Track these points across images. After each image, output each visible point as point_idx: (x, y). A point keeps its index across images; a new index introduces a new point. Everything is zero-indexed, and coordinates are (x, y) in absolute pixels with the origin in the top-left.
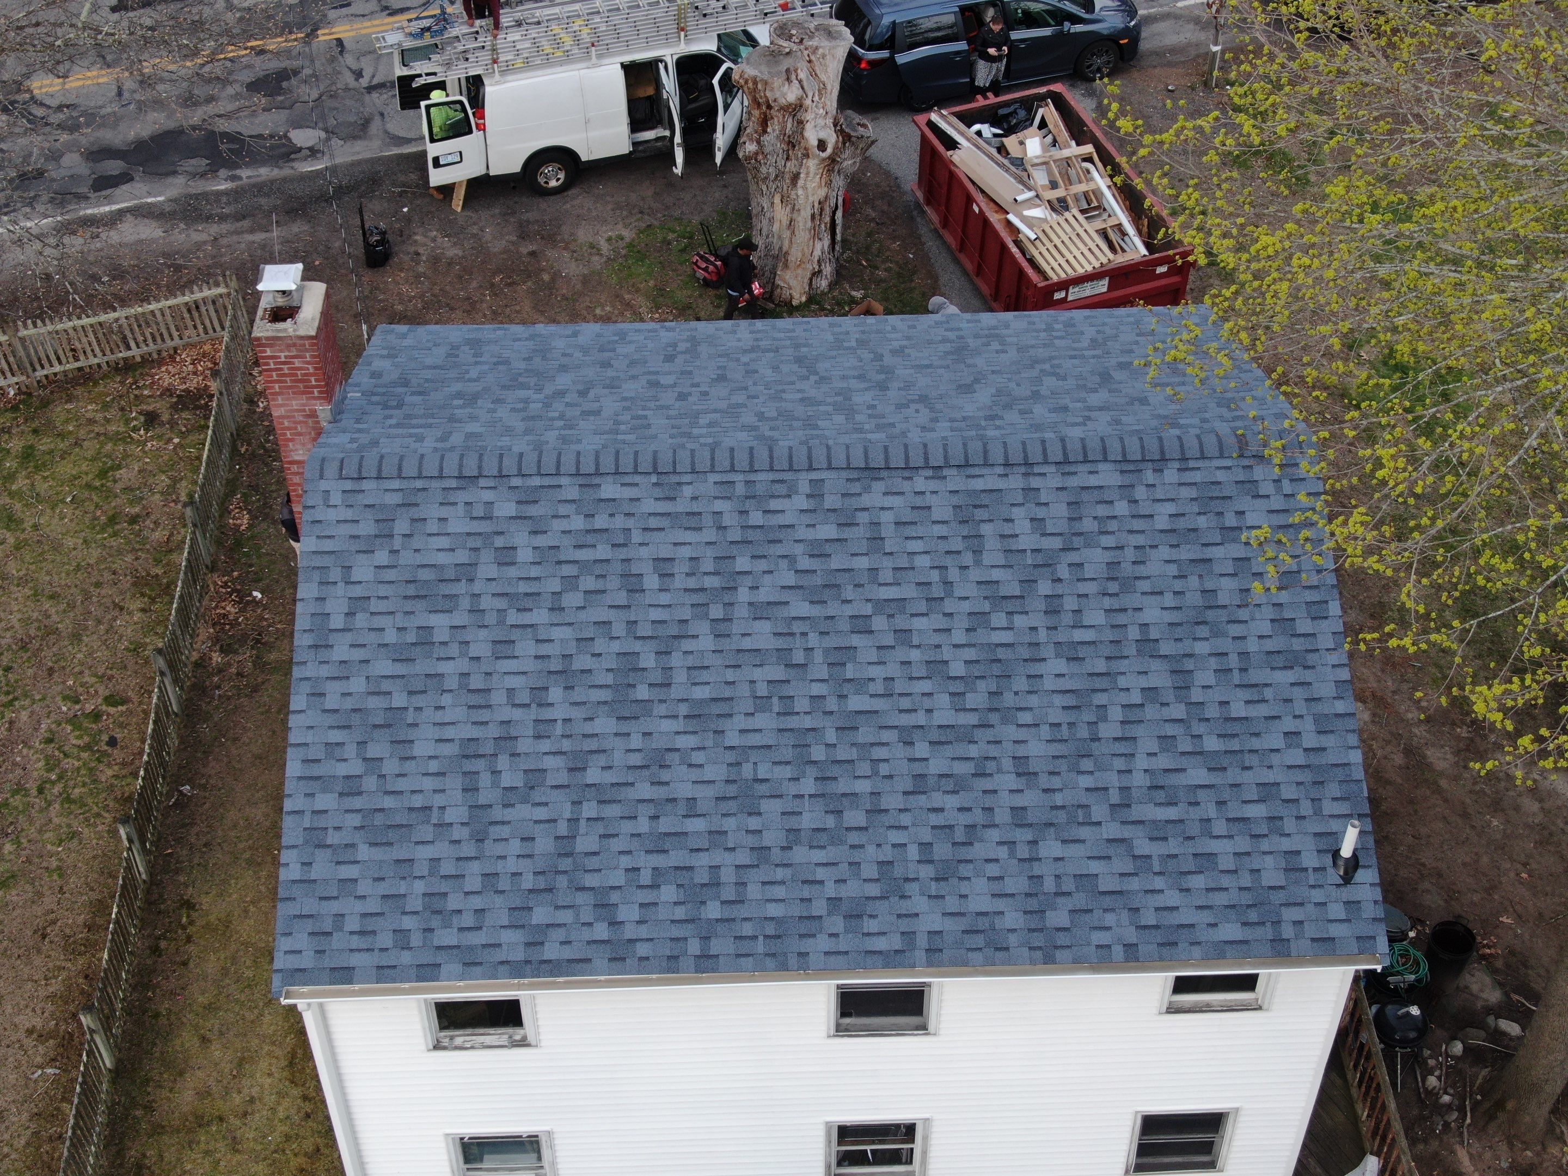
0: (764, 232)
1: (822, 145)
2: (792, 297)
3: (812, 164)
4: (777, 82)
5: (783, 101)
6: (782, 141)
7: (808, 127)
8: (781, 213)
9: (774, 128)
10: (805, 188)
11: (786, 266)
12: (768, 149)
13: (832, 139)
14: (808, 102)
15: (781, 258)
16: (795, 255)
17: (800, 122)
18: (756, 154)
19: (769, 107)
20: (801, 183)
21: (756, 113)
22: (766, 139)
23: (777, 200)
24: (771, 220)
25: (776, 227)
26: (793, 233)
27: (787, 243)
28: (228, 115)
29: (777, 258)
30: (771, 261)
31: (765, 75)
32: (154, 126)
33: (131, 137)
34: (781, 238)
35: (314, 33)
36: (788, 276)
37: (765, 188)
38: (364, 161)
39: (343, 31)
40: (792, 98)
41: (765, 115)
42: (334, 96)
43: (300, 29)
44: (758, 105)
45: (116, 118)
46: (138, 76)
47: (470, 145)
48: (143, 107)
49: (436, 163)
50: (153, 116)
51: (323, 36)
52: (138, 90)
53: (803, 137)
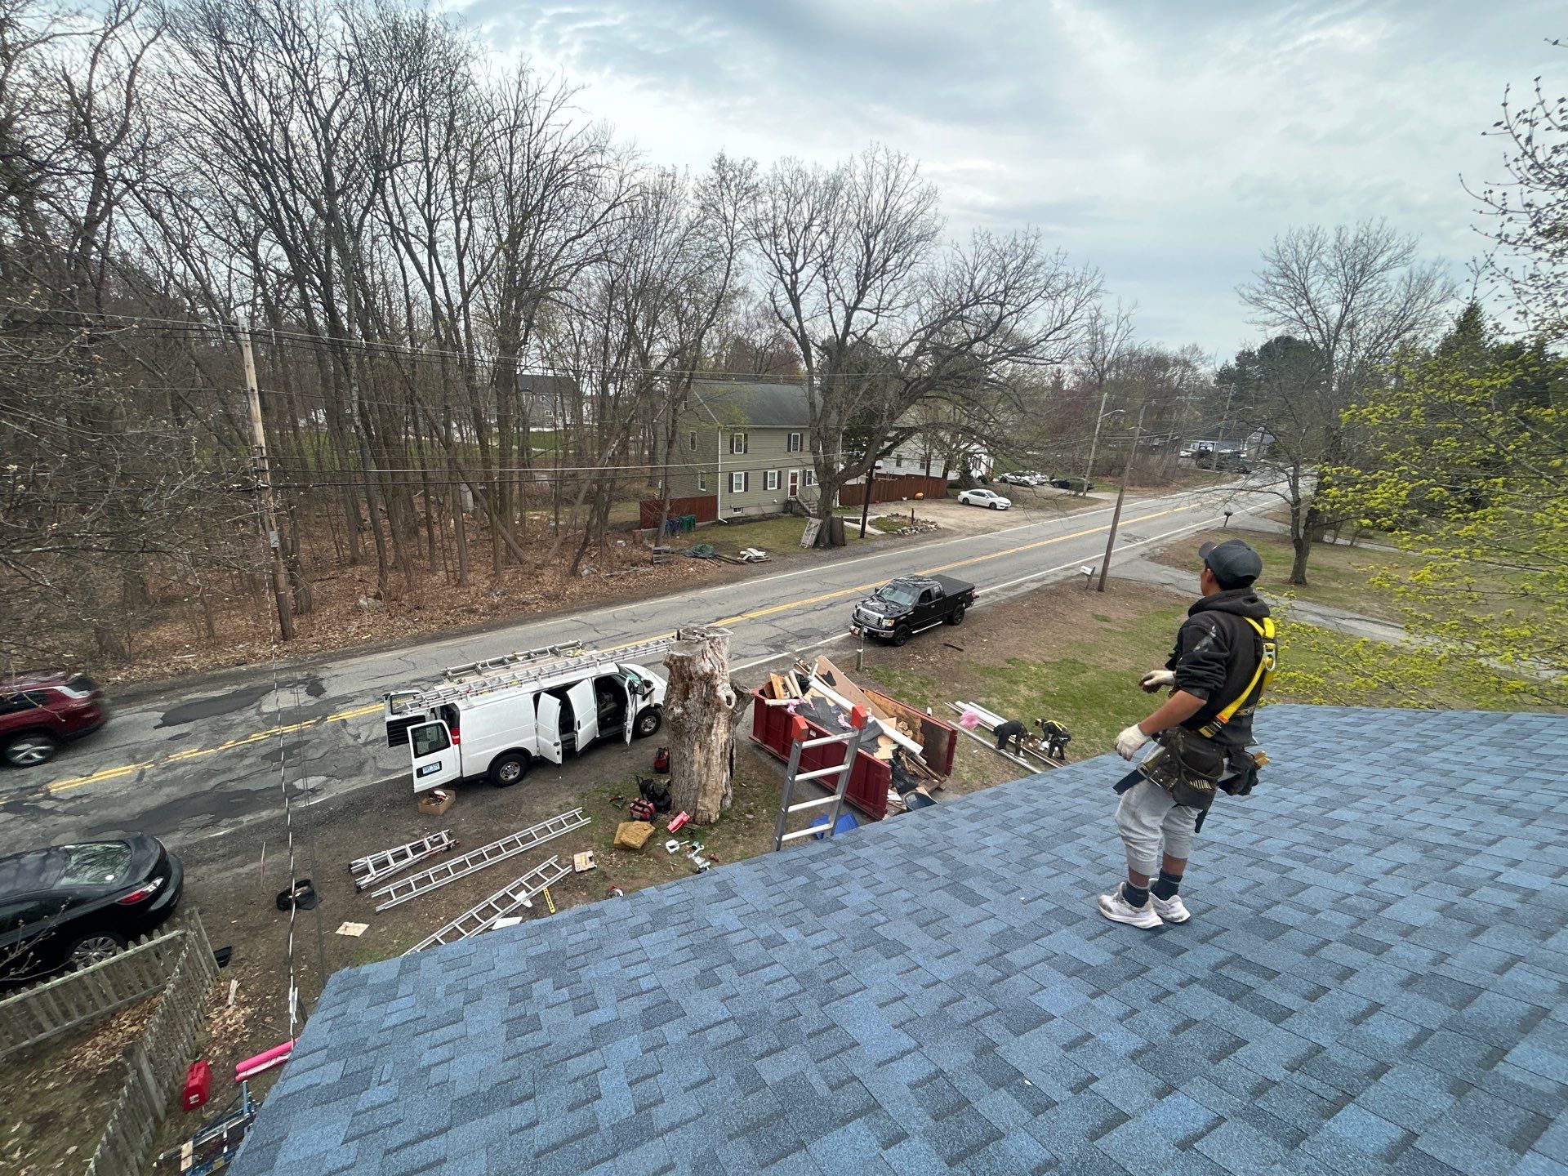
0: (686, 774)
1: (729, 699)
2: (710, 816)
3: (722, 717)
4: (698, 659)
5: (701, 673)
6: (701, 703)
7: (719, 688)
8: (699, 756)
9: (694, 695)
10: (716, 735)
11: (705, 794)
12: (690, 711)
13: (734, 696)
14: (716, 672)
15: (703, 789)
16: (711, 784)
17: (714, 688)
18: (683, 714)
19: (691, 679)
20: (713, 731)
21: (680, 686)
22: (688, 703)
23: (697, 747)
24: (692, 763)
25: (696, 767)
26: (709, 769)
27: (704, 777)
28: (240, 779)
29: (697, 790)
30: (693, 794)
31: (690, 655)
32: (165, 798)
33: (138, 809)
34: (700, 775)
35: (324, 718)
36: (707, 801)
37: (686, 740)
38: (359, 790)
39: (347, 715)
40: (707, 670)
41: (687, 685)
42: (337, 752)
43: (313, 718)
44: (683, 678)
45: (128, 798)
46: (162, 765)
47: (447, 756)
48: (159, 786)
49: (420, 773)
50: (166, 790)
51: (331, 719)
52: (158, 775)
53: (716, 697)
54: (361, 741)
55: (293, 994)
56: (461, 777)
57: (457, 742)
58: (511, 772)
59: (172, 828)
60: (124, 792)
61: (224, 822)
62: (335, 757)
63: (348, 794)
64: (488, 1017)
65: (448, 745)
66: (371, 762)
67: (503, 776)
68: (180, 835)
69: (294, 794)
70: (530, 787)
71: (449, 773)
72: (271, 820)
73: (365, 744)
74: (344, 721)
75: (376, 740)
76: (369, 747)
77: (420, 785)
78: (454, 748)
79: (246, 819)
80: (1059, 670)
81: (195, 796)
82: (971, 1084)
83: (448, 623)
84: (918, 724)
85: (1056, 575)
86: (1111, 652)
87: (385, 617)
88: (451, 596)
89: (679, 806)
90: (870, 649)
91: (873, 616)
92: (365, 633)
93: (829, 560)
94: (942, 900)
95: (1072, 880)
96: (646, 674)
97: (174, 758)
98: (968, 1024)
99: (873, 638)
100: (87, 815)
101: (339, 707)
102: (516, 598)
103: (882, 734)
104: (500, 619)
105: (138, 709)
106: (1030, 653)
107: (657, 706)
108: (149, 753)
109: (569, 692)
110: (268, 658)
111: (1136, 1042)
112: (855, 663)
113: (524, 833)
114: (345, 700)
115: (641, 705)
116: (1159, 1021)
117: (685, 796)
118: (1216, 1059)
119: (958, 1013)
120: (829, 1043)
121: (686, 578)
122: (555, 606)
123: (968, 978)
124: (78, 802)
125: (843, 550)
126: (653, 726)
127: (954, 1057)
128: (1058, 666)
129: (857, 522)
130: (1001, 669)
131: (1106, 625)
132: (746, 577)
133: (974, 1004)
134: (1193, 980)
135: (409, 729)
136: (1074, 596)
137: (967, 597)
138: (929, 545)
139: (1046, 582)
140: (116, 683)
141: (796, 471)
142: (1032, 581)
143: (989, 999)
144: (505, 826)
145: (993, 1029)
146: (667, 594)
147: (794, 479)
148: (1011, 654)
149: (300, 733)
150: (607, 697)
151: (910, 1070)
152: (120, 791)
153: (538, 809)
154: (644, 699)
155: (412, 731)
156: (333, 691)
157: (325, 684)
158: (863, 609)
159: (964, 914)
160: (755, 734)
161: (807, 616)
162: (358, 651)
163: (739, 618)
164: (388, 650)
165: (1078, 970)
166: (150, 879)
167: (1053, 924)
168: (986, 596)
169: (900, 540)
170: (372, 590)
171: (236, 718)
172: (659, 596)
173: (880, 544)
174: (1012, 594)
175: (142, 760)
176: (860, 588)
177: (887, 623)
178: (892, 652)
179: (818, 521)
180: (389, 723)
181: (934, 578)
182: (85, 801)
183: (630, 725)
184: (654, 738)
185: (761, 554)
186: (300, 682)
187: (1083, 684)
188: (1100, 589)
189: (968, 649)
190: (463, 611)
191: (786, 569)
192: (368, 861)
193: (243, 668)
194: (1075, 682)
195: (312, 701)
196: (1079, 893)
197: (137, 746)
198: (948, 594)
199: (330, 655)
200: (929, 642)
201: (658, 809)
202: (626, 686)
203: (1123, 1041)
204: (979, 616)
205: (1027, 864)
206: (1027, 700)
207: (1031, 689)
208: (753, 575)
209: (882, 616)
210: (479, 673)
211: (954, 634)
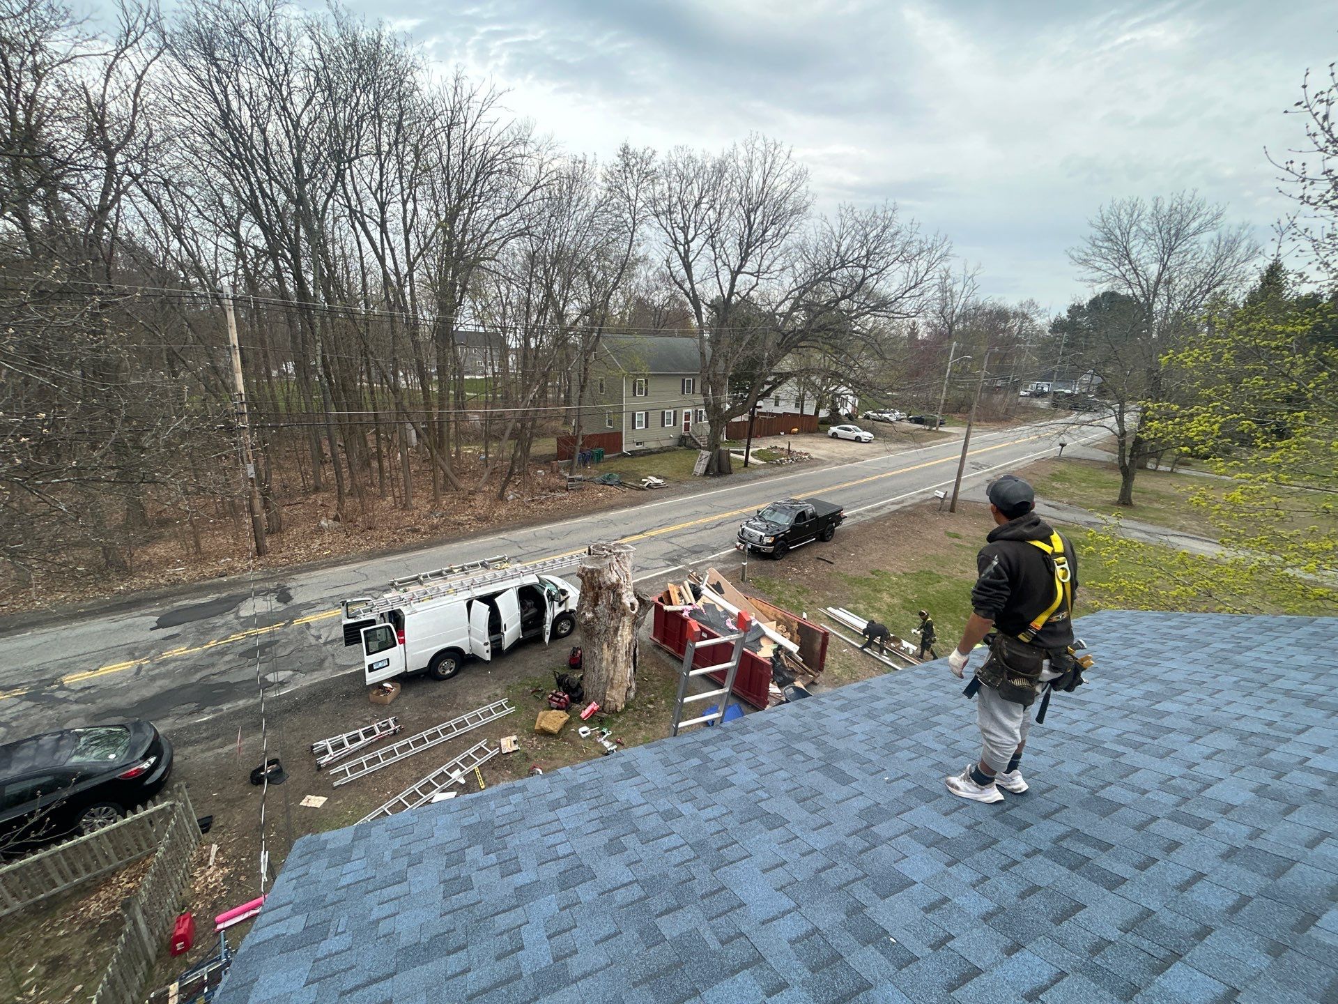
0: (596, 670)
1: (632, 605)
2: (616, 706)
3: (627, 621)
4: (606, 571)
5: (609, 583)
6: (609, 609)
7: (624, 596)
8: (607, 654)
9: (602, 602)
10: (621, 636)
11: (612, 687)
12: (599, 616)
13: (637, 603)
14: (622, 582)
15: (610, 682)
16: (618, 678)
17: (620, 595)
18: (593, 618)
19: (600, 588)
20: (620, 632)
21: (591, 594)
22: (597, 608)
23: (605, 646)
24: (601, 660)
25: (604, 664)
26: (616, 665)
27: (612, 672)
28: (222, 673)
29: (606, 683)
30: (602, 687)
31: (599, 568)
32: (158, 689)
33: (136, 698)
34: (607, 670)
35: (291, 622)
36: (614, 693)
37: (596, 641)
38: (319, 683)
39: (311, 618)
40: (614, 580)
41: (597, 594)
42: (301, 650)
43: (282, 622)
44: (593, 588)
45: (128, 689)
46: (157, 661)
47: (394, 653)
48: (153, 679)
49: (371, 668)
50: (160, 683)
51: (297, 622)
52: (153, 669)
53: (621, 603)
54: (322, 641)
55: (264, 857)
56: (406, 672)
57: (402, 642)
58: (448, 667)
59: (165, 714)
60: (124, 684)
61: (208, 709)
62: (300, 654)
63: (311, 686)
64: (427, 878)
65: (395, 645)
66: (330, 659)
67: (440, 671)
68: (171, 720)
69: (267, 685)
70: (464, 680)
71: (396, 668)
72: (246, 708)
73: (326, 644)
74: (308, 624)
75: (334, 641)
76: (328, 646)
77: (371, 678)
78: (399, 647)
79: (226, 707)
80: (917, 580)
81: (184, 687)
82: (842, 941)
83: (395, 540)
84: (795, 626)
85: (913, 498)
86: (962, 564)
87: (343, 536)
88: (398, 518)
89: (590, 697)
90: (754, 562)
91: (756, 534)
92: (325, 549)
93: (717, 486)
94: (817, 779)
95: (930, 763)
96: (562, 584)
97: (167, 655)
98: (839, 888)
99: (756, 553)
100: (93, 703)
101: (303, 612)
102: (452, 519)
103: (764, 635)
104: (439, 537)
105: (137, 613)
106: (891, 565)
107: (571, 611)
108: (147, 650)
109: (496, 600)
110: (245, 571)
111: (988, 905)
112: (740, 574)
113: (458, 720)
114: (309, 606)
115: (558, 611)
116: (1007, 888)
117: (595, 688)
118: (1058, 921)
119: (833, 878)
120: (719, 903)
121: (596, 502)
122: (485, 525)
123: (839, 848)
124: (87, 692)
125: (729, 477)
126: (568, 628)
127: (828, 916)
128: (916, 577)
129: (741, 453)
130: (867, 579)
131: (957, 541)
132: (647, 501)
133: (845, 871)
134: (1037, 851)
135: (362, 631)
136: (929, 516)
137: (836, 517)
138: (803, 473)
139: (905, 504)
140: (120, 592)
141: (689, 410)
142: (893, 503)
143: (859, 866)
144: (443, 714)
145: (862, 893)
146: (579, 516)
147: (687, 417)
148: (876, 567)
149: (271, 634)
150: (529, 603)
151: (790, 927)
152: (121, 683)
153: (470, 699)
154: (560, 605)
155: (365, 632)
156: (298, 598)
157: (292, 592)
158: (747, 528)
159: (835, 791)
160: (655, 635)
161: (699, 534)
162: (320, 565)
163: (641, 536)
164: (345, 564)
165: (935, 841)
166: (145, 757)
167: (913, 801)
168: (853, 516)
169: (779, 469)
170: (332, 513)
171: (218, 621)
172: (573, 518)
173: (762, 472)
174: (875, 515)
175: (140, 657)
176: (745, 510)
177: (768, 540)
178: (772, 564)
179: (708, 453)
180: (346, 626)
181: (808, 501)
182: (92, 691)
183: (548, 627)
184: (568, 639)
185: (659, 481)
186: (269, 591)
187: (937, 592)
188: (952, 510)
189: (837, 562)
190: (408, 531)
191: (682, 494)
192: (327, 743)
193: (225, 579)
194: (931, 590)
195: (281, 607)
196: (935, 774)
197: (136, 645)
198: (820, 515)
199: (296, 568)
200: (804, 556)
201: (573, 700)
202: (545, 594)
203: (975, 904)
204: (847, 533)
205: (890, 749)
206: (889, 606)
207: (893, 596)
208: (653, 499)
209: (763, 534)
210: (421, 583)
211: (826, 549)
